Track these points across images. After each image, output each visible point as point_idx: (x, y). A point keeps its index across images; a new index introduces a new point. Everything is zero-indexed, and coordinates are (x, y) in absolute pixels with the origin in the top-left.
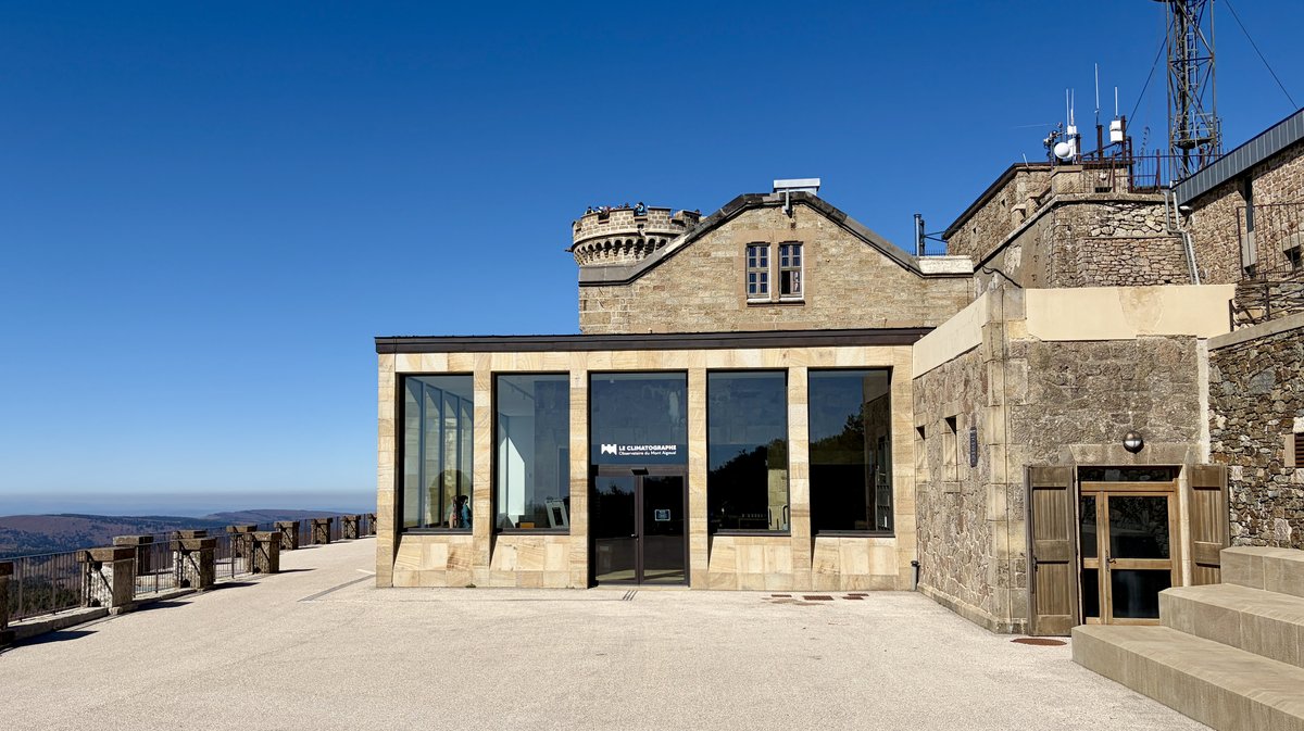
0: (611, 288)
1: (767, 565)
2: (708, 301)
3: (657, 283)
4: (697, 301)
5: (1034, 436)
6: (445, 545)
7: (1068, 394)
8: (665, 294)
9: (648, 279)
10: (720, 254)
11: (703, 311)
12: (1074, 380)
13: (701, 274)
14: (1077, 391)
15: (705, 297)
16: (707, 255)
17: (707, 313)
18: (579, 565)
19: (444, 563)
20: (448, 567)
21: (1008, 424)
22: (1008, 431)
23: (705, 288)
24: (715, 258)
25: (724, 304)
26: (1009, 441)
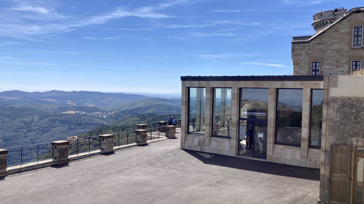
0: (303, 44)
1: (292, 156)
2: (337, 48)
3: (319, 42)
4: (333, 48)
5: (337, 133)
6: (198, 139)
7: (353, 118)
8: (322, 46)
9: (316, 41)
10: (343, 31)
11: (336, 52)
12: (355, 113)
13: (335, 38)
14: (356, 117)
15: (336, 47)
16: (338, 31)
17: (337, 52)
18: (233, 149)
19: (197, 144)
20: (198, 145)
21: (328, 128)
22: (328, 130)
23: (336, 43)
24: (341, 32)
25: (343, 49)
26: (328, 134)
